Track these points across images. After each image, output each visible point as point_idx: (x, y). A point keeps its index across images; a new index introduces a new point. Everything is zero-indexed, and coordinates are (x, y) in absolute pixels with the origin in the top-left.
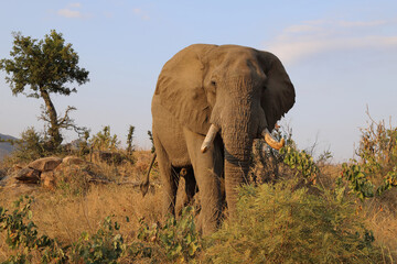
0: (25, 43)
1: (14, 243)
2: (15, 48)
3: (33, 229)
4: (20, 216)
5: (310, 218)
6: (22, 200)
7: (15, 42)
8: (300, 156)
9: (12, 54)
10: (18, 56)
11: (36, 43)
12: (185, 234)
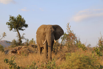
0: (12, 18)
1: (11, 68)
2: (10, 19)
3: (15, 64)
4: (12, 61)
5: (85, 62)
6: (12, 57)
7: (10, 18)
8: (82, 45)
9: (9, 21)
10: (11, 21)
11: (15, 18)
12: (53, 66)
